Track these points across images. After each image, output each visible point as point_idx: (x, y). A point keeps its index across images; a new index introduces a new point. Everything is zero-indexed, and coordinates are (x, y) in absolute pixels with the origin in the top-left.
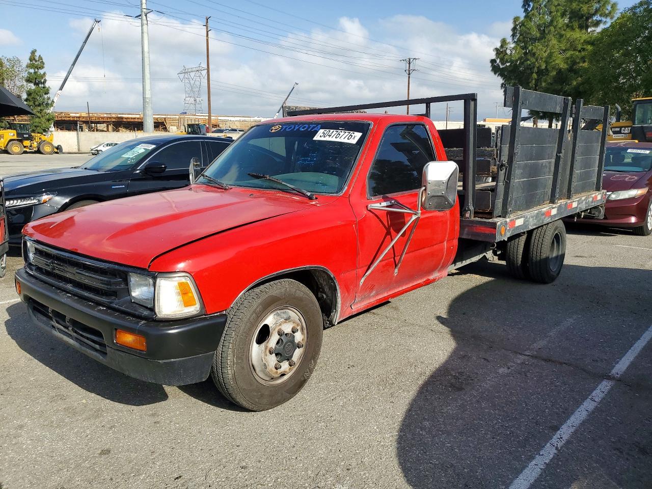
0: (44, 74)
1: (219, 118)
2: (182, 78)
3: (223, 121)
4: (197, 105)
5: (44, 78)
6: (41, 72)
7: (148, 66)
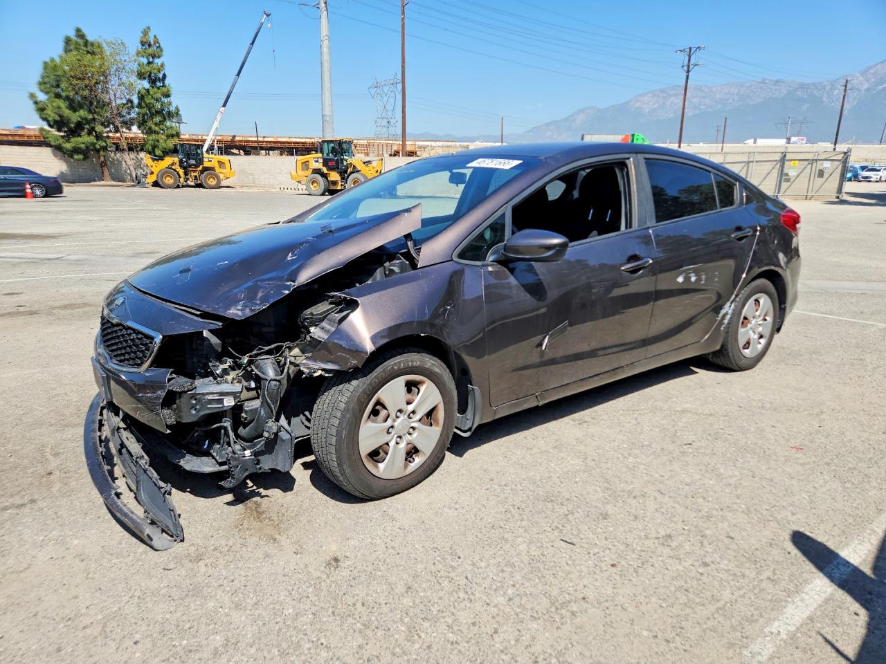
0: (162, 65)
1: (417, 143)
2: (373, 93)
3: (420, 147)
4: (391, 128)
5: (162, 73)
6: (158, 61)
7: (328, 73)
